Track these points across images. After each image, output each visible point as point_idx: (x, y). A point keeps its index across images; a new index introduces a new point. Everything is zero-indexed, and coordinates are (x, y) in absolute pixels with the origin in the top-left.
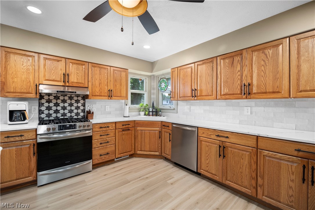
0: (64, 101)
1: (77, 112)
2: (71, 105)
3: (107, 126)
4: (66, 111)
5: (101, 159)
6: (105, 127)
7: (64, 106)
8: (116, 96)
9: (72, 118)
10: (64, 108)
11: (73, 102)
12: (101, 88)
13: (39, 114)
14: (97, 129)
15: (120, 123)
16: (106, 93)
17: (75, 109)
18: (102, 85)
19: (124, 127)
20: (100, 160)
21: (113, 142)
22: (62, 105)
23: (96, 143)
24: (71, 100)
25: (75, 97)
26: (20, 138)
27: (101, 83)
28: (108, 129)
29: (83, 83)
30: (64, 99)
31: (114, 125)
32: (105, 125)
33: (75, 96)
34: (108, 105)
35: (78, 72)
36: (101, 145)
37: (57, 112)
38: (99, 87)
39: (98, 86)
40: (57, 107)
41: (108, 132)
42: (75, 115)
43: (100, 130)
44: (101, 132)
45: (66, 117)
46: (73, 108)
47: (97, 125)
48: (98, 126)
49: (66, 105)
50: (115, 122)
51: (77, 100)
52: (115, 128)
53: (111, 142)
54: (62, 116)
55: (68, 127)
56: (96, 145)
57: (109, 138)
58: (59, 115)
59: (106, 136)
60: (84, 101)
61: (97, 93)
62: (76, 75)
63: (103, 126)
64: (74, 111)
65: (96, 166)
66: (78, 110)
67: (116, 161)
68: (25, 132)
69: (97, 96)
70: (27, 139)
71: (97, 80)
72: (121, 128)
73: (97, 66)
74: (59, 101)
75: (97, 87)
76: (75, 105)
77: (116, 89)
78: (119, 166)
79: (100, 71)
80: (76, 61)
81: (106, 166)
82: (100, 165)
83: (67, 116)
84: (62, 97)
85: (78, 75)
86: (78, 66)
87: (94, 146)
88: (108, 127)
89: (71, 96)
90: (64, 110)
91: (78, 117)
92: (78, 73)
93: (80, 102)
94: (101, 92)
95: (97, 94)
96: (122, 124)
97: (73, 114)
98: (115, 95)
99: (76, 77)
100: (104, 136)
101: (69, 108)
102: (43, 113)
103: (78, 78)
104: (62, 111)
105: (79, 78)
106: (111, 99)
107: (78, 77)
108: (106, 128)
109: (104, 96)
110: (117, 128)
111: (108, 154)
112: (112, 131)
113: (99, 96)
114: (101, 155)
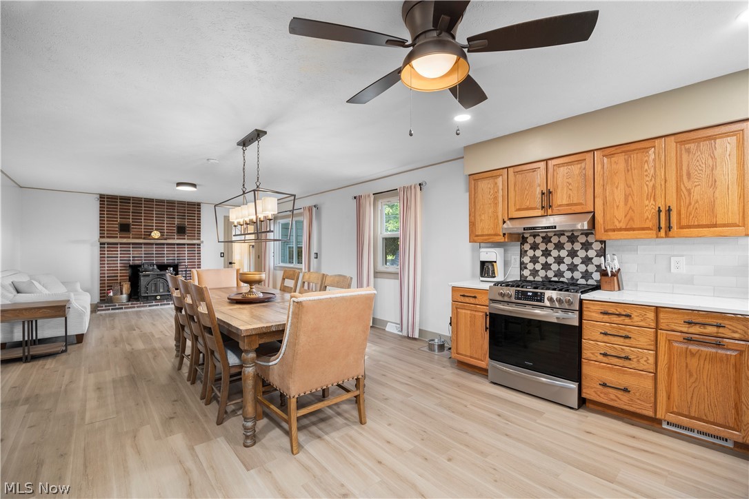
0: (559, 246)
1: (587, 271)
2: (573, 254)
3: (624, 313)
4: (563, 267)
5: (605, 394)
6: (619, 315)
7: (559, 256)
8: (689, 227)
9: (574, 281)
10: (559, 260)
11: (577, 246)
12: (631, 208)
13: (521, 269)
14: (594, 314)
15: (674, 313)
16: (648, 218)
17: (582, 263)
18: (635, 200)
19: (696, 329)
20: (602, 395)
21: (645, 363)
22: (555, 253)
23: (591, 349)
24: (573, 243)
25: (580, 236)
26: (472, 300)
27: (630, 194)
28: (627, 321)
29: (581, 204)
30: (559, 241)
31: (651, 315)
32: (618, 309)
33: (582, 234)
34: (682, 256)
35: (570, 180)
36: (605, 359)
37: (546, 266)
38: (626, 205)
39: (622, 204)
40: (546, 258)
41: (629, 332)
42: (582, 278)
43: (604, 320)
44: (607, 326)
45: (562, 279)
46: (577, 261)
47: (593, 304)
48: (598, 308)
49: (563, 253)
50: (657, 307)
51: (586, 243)
52: (653, 325)
53: (638, 361)
54: (555, 276)
55: (529, 296)
56: (592, 353)
57: (632, 349)
58: (550, 274)
59: (622, 339)
60: (603, 246)
61: (620, 222)
62: (565, 189)
63: (612, 310)
64: (578, 268)
65: (600, 408)
66: (587, 266)
67: (664, 429)
68: (481, 293)
69: (620, 230)
70: (480, 303)
71: (617, 188)
72: (681, 332)
73: (619, 151)
74: (551, 246)
75: (618, 207)
76: (582, 254)
77: (690, 204)
78: (651, 442)
79: (626, 161)
80: (564, 158)
81: (620, 423)
82: (610, 412)
83: (564, 277)
84: (556, 237)
85: (570, 187)
86: (569, 167)
87: (586, 353)
88: (629, 316)
89: (573, 234)
90: (559, 264)
91: (587, 281)
92: (570, 184)
93: (593, 246)
94: (632, 219)
95: (618, 225)
96: (687, 318)
97: (577, 275)
98: (684, 223)
99: (565, 192)
100: (616, 338)
101: (568, 260)
102: (526, 268)
103: (570, 195)
104: (555, 267)
105: (572, 194)
106: (667, 235)
107: (570, 192)
108: (623, 318)
109: (643, 229)
110: (663, 325)
111: (626, 390)
112: (644, 331)
113: (626, 230)
114: (604, 385)
